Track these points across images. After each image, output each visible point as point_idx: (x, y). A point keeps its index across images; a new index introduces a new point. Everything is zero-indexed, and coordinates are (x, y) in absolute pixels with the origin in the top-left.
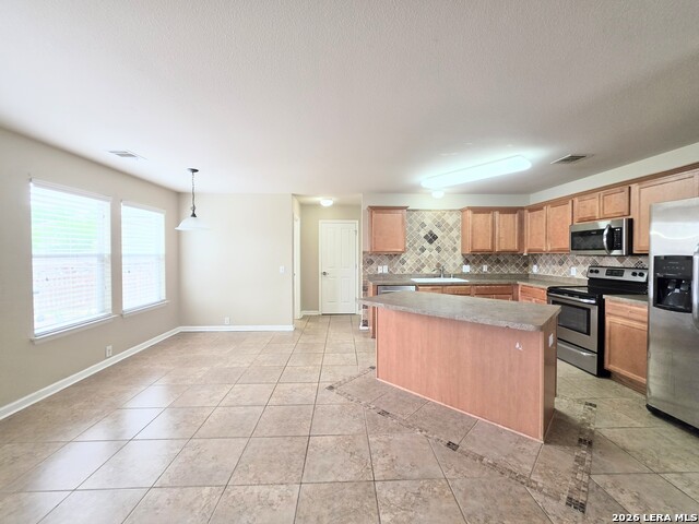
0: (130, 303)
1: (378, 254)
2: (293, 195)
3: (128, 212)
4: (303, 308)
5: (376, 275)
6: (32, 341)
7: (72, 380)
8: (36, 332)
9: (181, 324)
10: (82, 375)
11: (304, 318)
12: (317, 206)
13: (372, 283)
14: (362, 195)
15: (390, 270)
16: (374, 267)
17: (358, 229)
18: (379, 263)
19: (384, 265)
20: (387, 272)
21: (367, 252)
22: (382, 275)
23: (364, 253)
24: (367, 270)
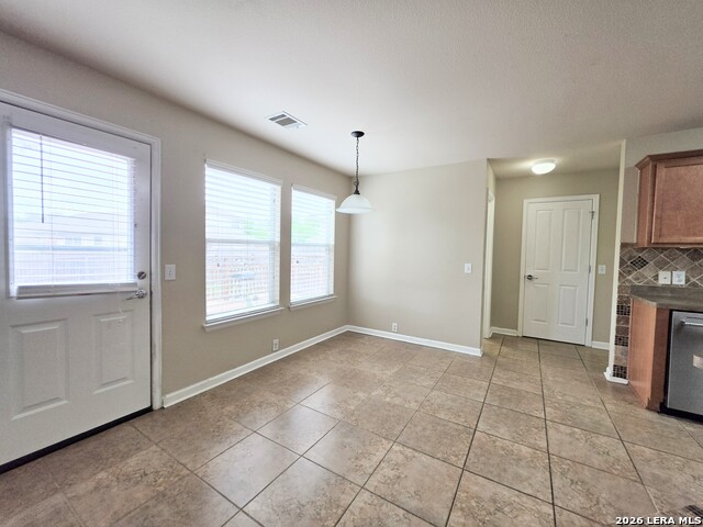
0: (298, 295)
1: (660, 248)
2: (490, 161)
3: (298, 197)
4: (493, 323)
6: (203, 328)
7: (240, 371)
8: (208, 318)
9: (349, 322)
10: (249, 367)
11: (494, 337)
13: (655, 304)
14: (624, 143)
15: (693, 280)
16: (647, 272)
17: (596, 209)
18: (662, 265)
19: (676, 269)
20: (683, 283)
21: (632, 245)
22: (671, 289)
23: (624, 246)
24: (630, 277)
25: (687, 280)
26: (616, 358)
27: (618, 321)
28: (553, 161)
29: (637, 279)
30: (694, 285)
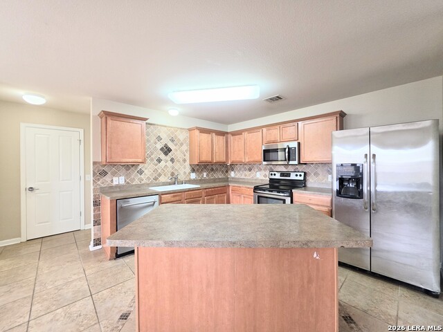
1: (113, 164)
5: (111, 187)
12: (17, 104)
13: (109, 198)
14: (91, 99)
15: (127, 181)
16: (107, 178)
17: (82, 139)
18: (114, 174)
19: (120, 176)
20: (124, 183)
21: (99, 163)
22: (118, 186)
23: (95, 163)
24: (99, 183)
25: (125, 181)
26: (95, 235)
27: (94, 211)
28: (44, 97)
29: (103, 183)
30: (128, 183)
